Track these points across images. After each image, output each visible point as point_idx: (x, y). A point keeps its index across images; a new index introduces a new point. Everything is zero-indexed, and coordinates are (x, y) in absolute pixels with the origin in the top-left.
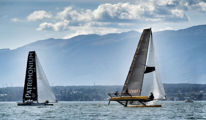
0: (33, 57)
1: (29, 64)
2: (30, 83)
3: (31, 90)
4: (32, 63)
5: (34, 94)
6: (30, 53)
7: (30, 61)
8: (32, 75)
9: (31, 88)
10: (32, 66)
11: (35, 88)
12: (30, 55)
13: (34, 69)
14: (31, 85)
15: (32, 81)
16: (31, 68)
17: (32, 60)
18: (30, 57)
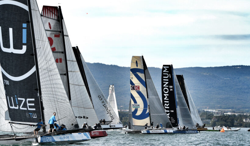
0: (168, 72)
1: (164, 80)
2: (167, 104)
3: (169, 114)
4: (168, 80)
5: (173, 118)
6: (165, 67)
7: (164, 77)
8: (168, 95)
9: (169, 111)
10: (167, 83)
11: (173, 111)
12: (165, 69)
13: (169, 87)
14: (168, 106)
15: (168, 102)
16: (166, 85)
17: (167, 76)
18: (164, 71)
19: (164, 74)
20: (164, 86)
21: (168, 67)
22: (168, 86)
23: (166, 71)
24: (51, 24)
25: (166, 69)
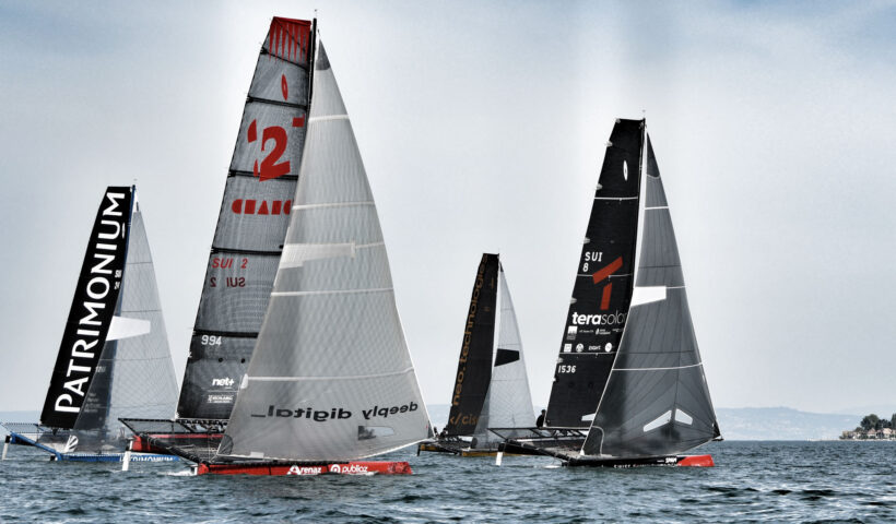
0: (120, 214)
2: (87, 343)
3: (86, 380)
4: (113, 248)
5: (95, 398)
6: (111, 196)
7: (102, 236)
8: (102, 306)
9: (88, 369)
10: (110, 258)
11: (102, 370)
12: (111, 204)
13: (114, 273)
15: (96, 334)
16: (103, 268)
17: (112, 229)
18: (107, 212)
19: (103, 222)
20: (96, 269)
21: (122, 196)
22: (110, 272)
23: (115, 210)
24: (287, 80)
25: (116, 205)
